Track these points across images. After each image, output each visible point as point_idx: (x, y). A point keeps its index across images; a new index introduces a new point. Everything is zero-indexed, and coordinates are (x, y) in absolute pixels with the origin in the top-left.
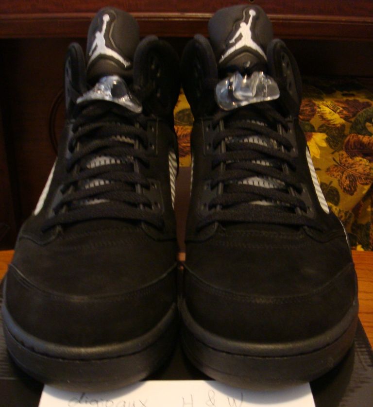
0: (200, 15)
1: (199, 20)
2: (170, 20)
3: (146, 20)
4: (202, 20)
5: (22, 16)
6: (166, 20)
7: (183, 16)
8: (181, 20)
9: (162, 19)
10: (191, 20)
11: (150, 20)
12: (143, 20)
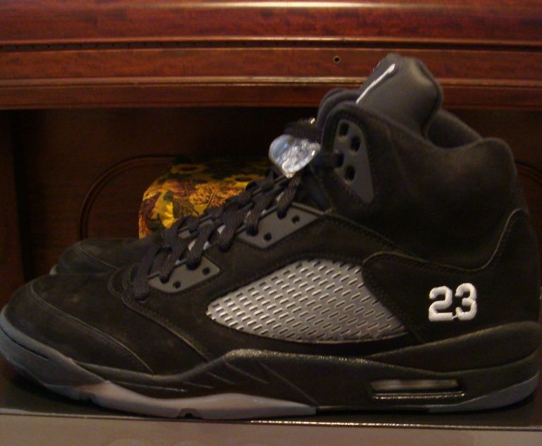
0: (271, 79)
1: (271, 85)
2: (234, 85)
3: (204, 85)
4: (275, 85)
5: (48, 81)
6: (230, 85)
7: (251, 81)
8: (249, 85)
9: (224, 85)
10: (260, 85)
11: (209, 85)
12: (201, 85)
